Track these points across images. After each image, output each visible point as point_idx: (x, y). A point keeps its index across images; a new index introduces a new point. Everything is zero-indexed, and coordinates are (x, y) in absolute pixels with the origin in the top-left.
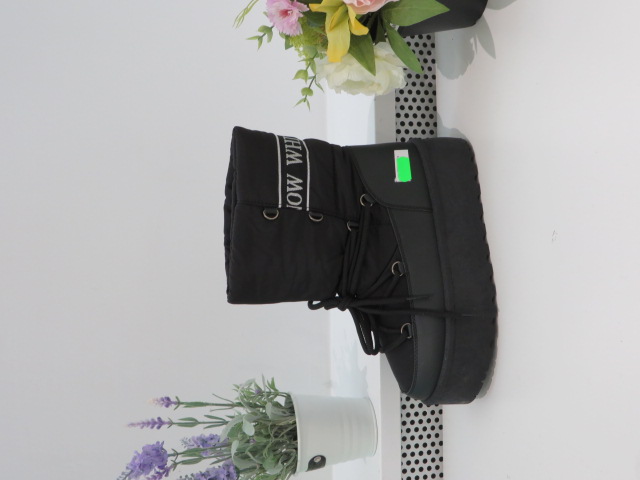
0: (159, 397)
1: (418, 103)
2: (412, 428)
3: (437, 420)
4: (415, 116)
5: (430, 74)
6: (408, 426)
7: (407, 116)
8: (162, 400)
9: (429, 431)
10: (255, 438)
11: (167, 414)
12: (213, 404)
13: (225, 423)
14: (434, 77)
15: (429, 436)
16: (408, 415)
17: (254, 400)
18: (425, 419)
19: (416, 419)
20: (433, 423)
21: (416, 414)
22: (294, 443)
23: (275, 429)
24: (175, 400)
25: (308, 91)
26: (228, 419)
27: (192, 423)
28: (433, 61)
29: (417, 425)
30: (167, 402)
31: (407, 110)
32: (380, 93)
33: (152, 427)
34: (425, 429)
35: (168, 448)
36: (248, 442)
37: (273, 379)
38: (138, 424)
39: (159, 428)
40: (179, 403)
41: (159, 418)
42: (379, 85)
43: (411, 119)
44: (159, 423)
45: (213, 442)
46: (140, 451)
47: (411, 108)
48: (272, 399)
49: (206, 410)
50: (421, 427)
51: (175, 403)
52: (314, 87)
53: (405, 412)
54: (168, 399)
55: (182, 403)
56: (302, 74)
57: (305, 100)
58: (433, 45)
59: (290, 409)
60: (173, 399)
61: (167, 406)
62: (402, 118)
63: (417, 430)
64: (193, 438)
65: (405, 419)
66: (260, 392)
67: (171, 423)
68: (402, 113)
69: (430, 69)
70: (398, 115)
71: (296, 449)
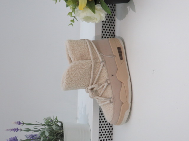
0: (16, 121)
1: (109, 28)
2: (103, 134)
3: (111, 132)
4: (108, 32)
5: (113, 19)
6: (101, 133)
7: (105, 32)
8: (18, 122)
9: (108, 135)
10: (49, 136)
11: (20, 127)
12: (36, 125)
13: (40, 130)
14: (115, 20)
15: (108, 137)
16: (101, 130)
17: (50, 123)
18: (107, 131)
19: (104, 131)
20: (109, 133)
21: (104, 130)
22: (62, 138)
23: (56, 134)
24: (22, 123)
25: (73, 21)
26: (41, 129)
27: (28, 130)
28: (115, 15)
29: (104, 133)
30: (19, 123)
31: (105, 30)
32: (97, 22)
33: (15, 131)
34: (107, 135)
35: (19, 139)
36: (47, 137)
37: (57, 117)
38: (10, 130)
39: (17, 131)
40: (23, 124)
41: (17, 128)
42: (97, 19)
43: (107, 33)
44: (17, 130)
45: (35, 137)
46: (9, 140)
47: (107, 30)
48: (56, 123)
49: (33, 126)
50: (105, 134)
51: (22, 124)
52: (75, 20)
53: (100, 129)
54: (20, 122)
55: (25, 124)
56: (70, 14)
57: (72, 24)
58: (115, 10)
59: (62, 127)
60: (21, 122)
61: (19, 124)
62: (104, 33)
63: (104, 135)
64: (29, 135)
65: (100, 131)
66: (52, 121)
67: (21, 130)
68: (104, 31)
69: (113, 18)
70: (103, 32)
71: (63, 140)
